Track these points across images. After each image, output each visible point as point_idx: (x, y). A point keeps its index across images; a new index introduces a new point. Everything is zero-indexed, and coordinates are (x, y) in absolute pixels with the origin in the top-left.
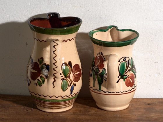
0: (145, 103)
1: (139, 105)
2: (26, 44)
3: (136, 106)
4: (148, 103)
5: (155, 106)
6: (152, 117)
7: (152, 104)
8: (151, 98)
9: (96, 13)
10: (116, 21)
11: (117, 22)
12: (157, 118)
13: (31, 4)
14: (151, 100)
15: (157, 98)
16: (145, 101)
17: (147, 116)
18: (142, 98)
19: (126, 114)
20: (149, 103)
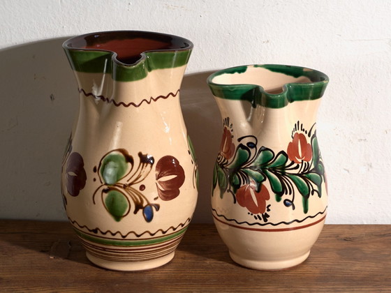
0: (337, 236)
1: (323, 242)
2: (52, 97)
4: (343, 236)
5: (362, 243)
6: (356, 270)
7: (354, 238)
8: (351, 225)
9: (219, 22)
10: (268, 41)
11: (269, 44)
12: (368, 273)
13: (63, 1)
14: (350, 229)
15: (365, 223)
16: (336, 231)
17: (343, 269)
20: (348, 236)
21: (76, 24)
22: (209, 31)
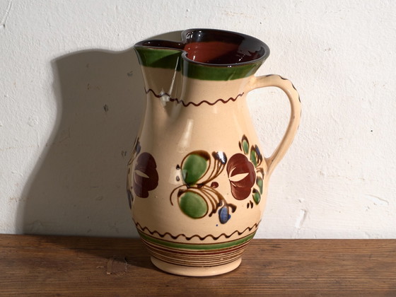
1: (387, 257)
2: (105, 108)
3: (380, 259)
9: (280, 29)
10: (330, 49)
13: (119, 8)
18: (391, 240)
19: (361, 278)
21: (131, 32)
22: (269, 38)
